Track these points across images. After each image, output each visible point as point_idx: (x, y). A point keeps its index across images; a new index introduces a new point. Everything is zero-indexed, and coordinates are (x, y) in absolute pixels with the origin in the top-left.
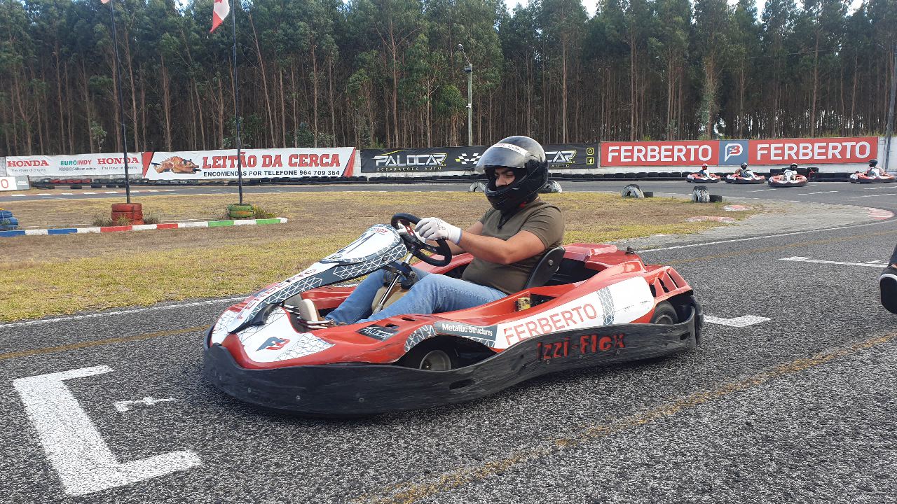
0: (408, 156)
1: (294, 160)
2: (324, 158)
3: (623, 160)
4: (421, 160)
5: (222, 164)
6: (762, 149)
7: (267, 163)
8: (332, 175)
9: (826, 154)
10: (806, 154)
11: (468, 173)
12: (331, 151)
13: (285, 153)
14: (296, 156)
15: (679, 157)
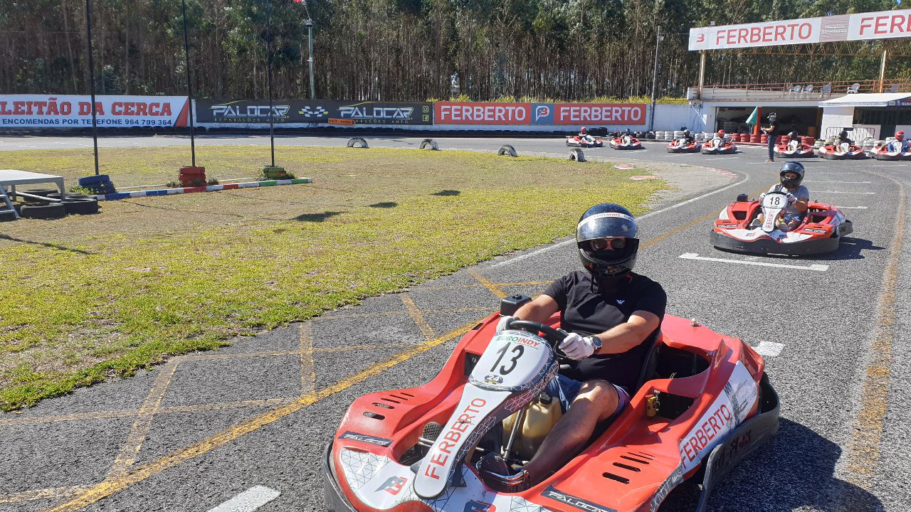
0: (249, 107)
1: (118, 109)
2: (154, 107)
3: (453, 118)
4: (262, 111)
5: (26, 110)
6: (564, 111)
7: (85, 110)
8: (163, 125)
9: (611, 116)
10: (596, 116)
11: (311, 125)
12: (162, 99)
13: (106, 101)
14: (120, 105)
15: (499, 117)
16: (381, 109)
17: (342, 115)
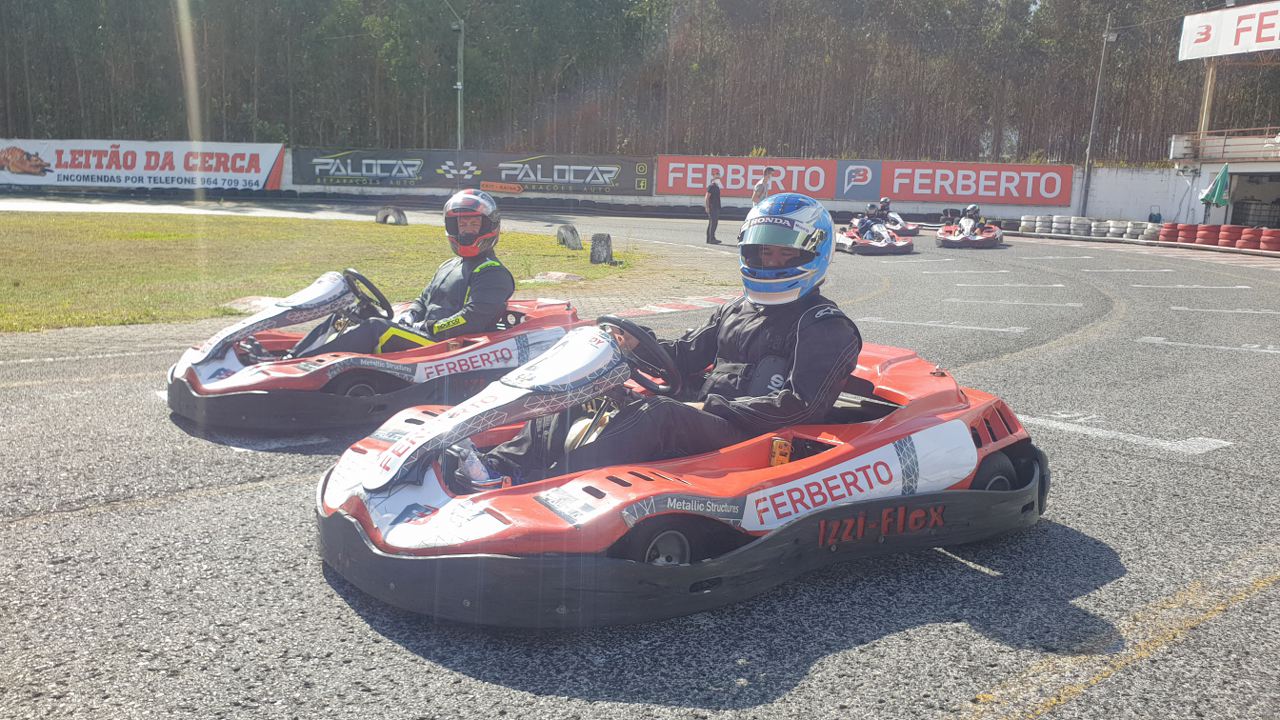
0: (365, 162)
1: (192, 161)
2: (238, 160)
3: (690, 184)
4: (384, 168)
5: (83, 162)
6: (901, 176)
7: (153, 163)
8: (247, 187)
9: (996, 188)
10: (966, 187)
12: (248, 148)
13: (179, 149)
14: (195, 155)
16: (566, 167)
17: (503, 176)
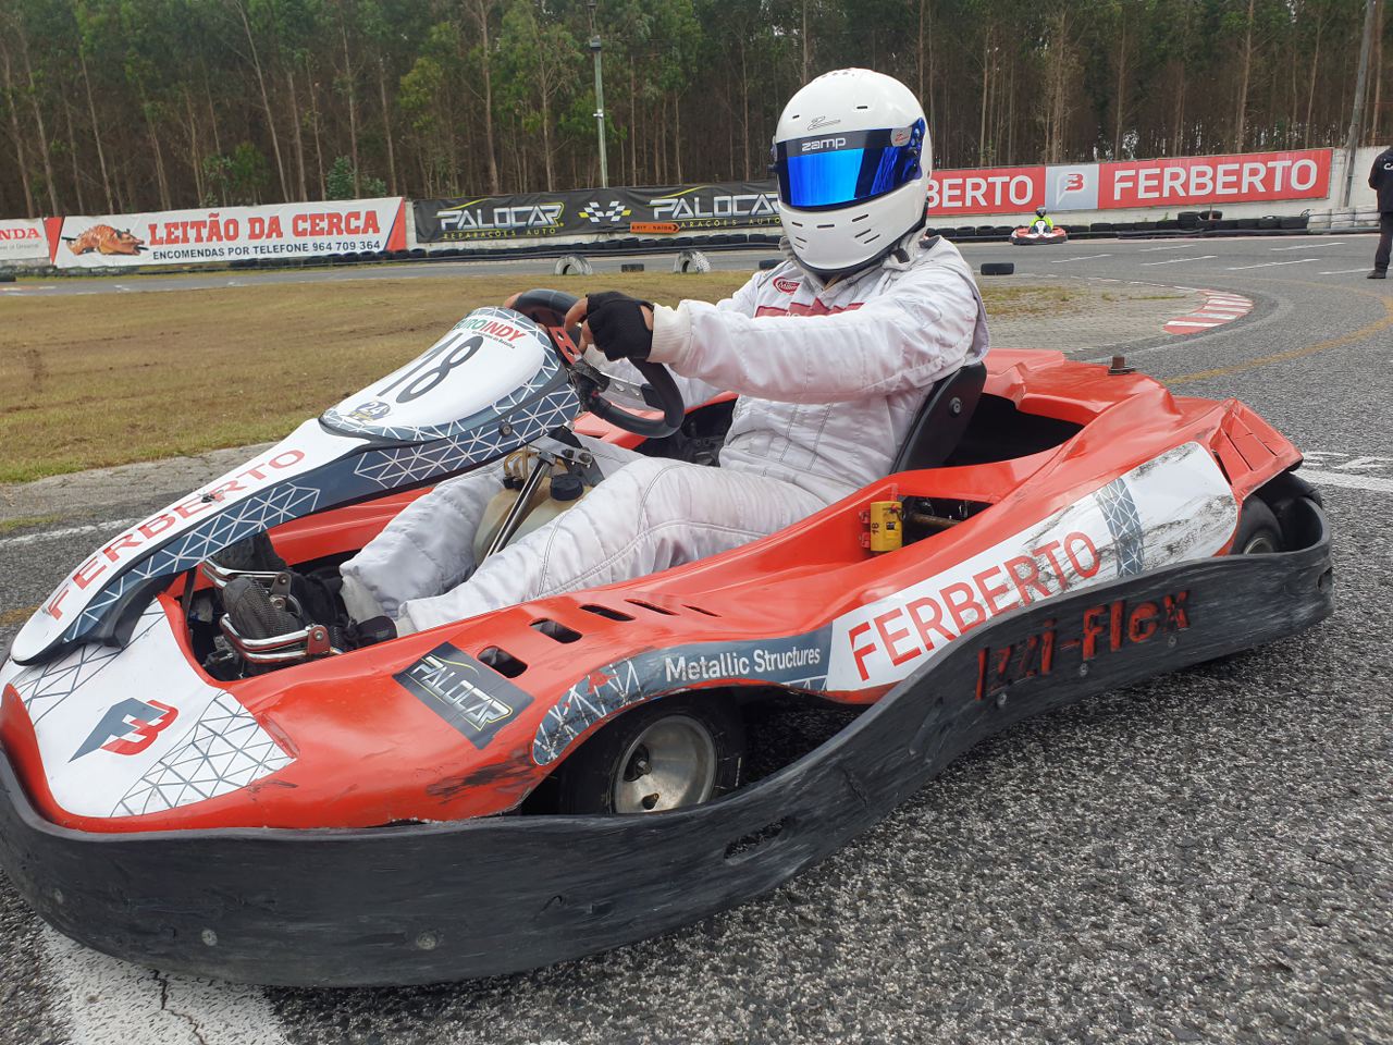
0: (496, 211)
1: (302, 226)
2: (352, 219)
4: (519, 216)
5: (181, 237)
6: (1123, 179)
7: (257, 231)
8: (367, 249)
9: (1238, 184)
10: (1201, 186)
11: (602, 239)
12: (362, 205)
13: (286, 212)
14: (303, 218)
15: (974, 199)
17: (656, 215)
